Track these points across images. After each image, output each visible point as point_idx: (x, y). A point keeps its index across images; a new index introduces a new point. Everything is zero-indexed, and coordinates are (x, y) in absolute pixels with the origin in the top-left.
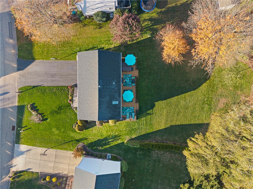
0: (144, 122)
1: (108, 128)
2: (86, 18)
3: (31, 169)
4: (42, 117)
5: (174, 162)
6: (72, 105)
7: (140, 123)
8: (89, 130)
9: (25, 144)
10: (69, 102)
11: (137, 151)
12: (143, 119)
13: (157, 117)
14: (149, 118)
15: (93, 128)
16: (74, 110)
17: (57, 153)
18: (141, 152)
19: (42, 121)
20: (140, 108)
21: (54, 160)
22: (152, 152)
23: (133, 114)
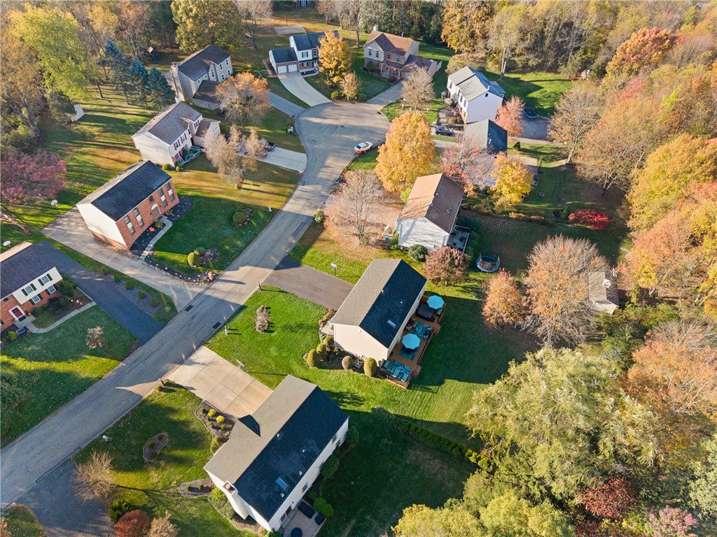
0: (419, 398)
1: (355, 381)
2: (398, 249)
3: (194, 389)
4: (269, 326)
5: (443, 479)
6: (320, 329)
7: (411, 397)
8: (323, 370)
9: (215, 351)
10: (319, 322)
11: (384, 438)
12: (419, 393)
13: (444, 400)
14: (429, 397)
15: (332, 371)
16: (320, 335)
17: (252, 385)
18: (390, 442)
19: (265, 331)
20: (421, 375)
21: (240, 391)
22: (410, 450)
23: (406, 376)
